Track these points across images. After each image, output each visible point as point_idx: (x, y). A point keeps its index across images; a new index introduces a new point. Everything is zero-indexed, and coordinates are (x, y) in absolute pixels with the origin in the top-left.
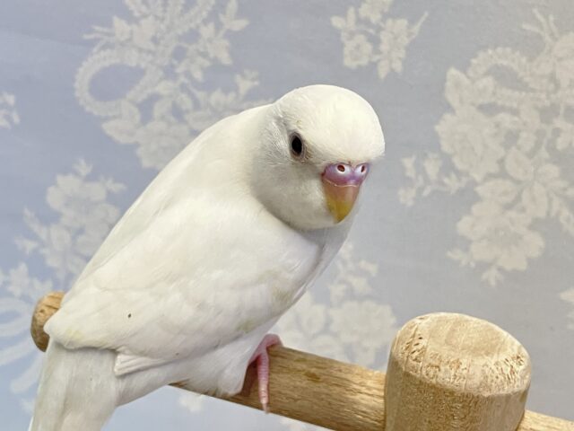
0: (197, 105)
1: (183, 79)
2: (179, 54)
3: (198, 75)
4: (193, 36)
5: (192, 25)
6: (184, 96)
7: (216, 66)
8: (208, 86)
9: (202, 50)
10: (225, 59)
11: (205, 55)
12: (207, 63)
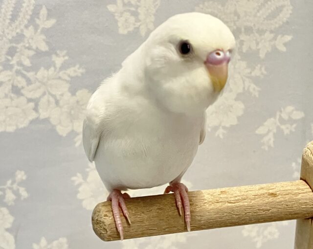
0: (29, 82)
1: (16, 67)
2: (12, 52)
3: (27, 62)
4: (20, 37)
5: (18, 31)
6: (19, 78)
7: (39, 54)
8: (35, 68)
9: (27, 45)
10: (44, 47)
11: (29, 48)
12: (32, 53)
